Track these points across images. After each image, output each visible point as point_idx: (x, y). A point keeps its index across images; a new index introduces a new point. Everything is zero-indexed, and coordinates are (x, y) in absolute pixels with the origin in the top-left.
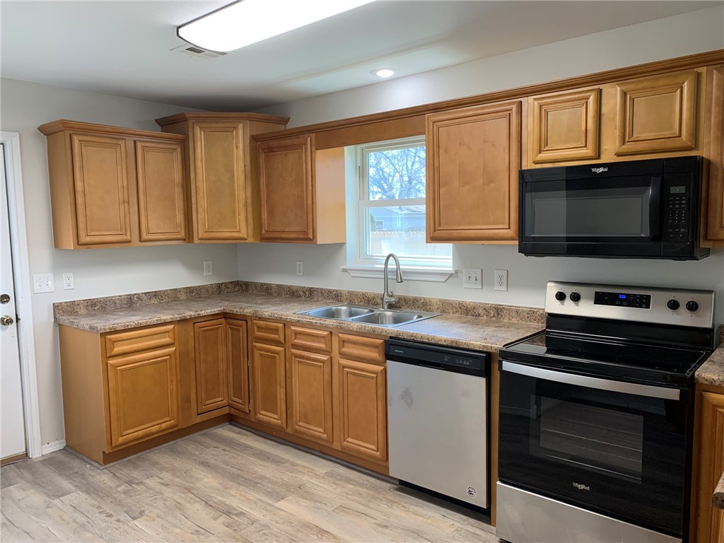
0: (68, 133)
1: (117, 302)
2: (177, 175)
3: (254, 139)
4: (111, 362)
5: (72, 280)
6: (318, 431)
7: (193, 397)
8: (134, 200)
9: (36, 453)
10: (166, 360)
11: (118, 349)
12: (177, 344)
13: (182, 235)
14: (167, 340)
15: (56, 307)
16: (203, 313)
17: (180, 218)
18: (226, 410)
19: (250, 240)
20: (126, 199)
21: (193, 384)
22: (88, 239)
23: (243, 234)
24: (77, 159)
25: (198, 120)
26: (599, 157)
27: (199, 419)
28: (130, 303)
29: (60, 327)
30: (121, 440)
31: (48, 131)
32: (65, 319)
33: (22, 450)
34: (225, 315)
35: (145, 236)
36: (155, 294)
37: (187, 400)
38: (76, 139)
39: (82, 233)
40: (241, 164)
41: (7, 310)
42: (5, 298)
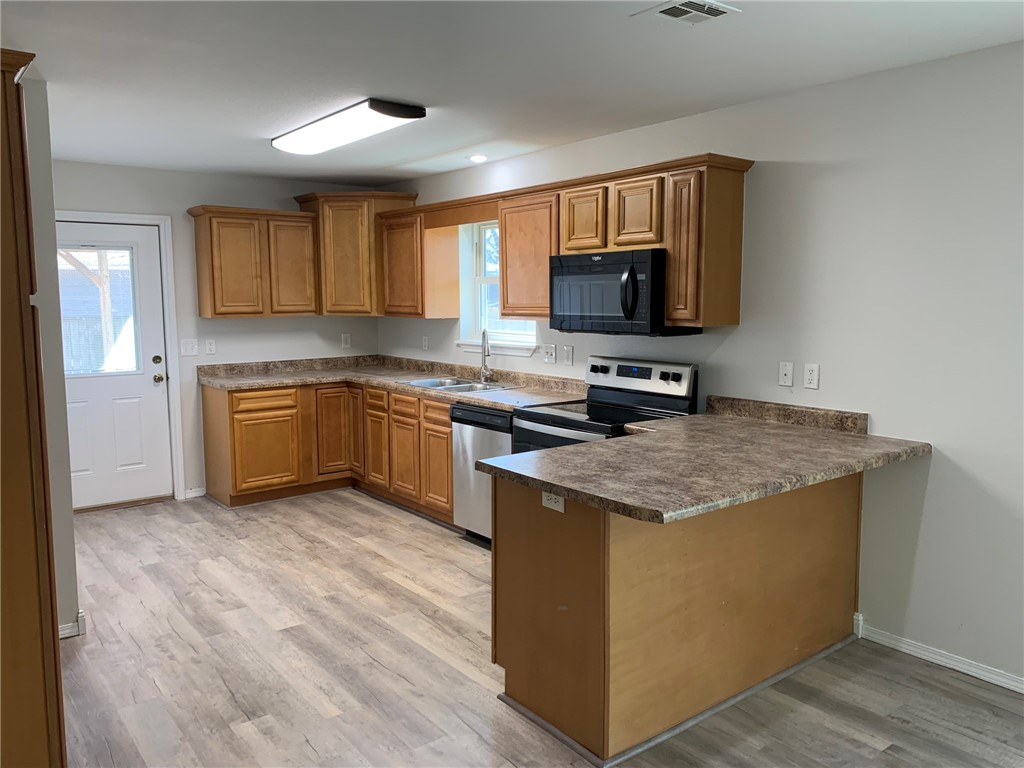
0: (208, 216)
1: (254, 368)
2: (308, 251)
3: (379, 216)
4: (236, 416)
5: (213, 346)
6: (409, 488)
7: (314, 457)
8: (267, 275)
9: (180, 496)
10: (287, 420)
11: (243, 406)
12: (299, 406)
13: (313, 307)
14: (289, 402)
15: (199, 369)
16: (324, 380)
17: (310, 291)
18: (348, 474)
19: (374, 314)
20: (259, 274)
21: (315, 446)
22: (223, 310)
23: (367, 308)
24: (215, 239)
25: (328, 199)
26: (606, 246)
27: (320, 479)
28: (266, 368)
29: (201, 386)
30: (244, 485)
31: (194, 214)
32: (205, 380)
33: (169, 492)
34: (348, 384)
35: (276, 308)
36: (291, 363)
37: (310, 459)
38: (214, 221)
39: (218, 304)
40: (366, 240)
41: (159, 369)
42: (157, 359)
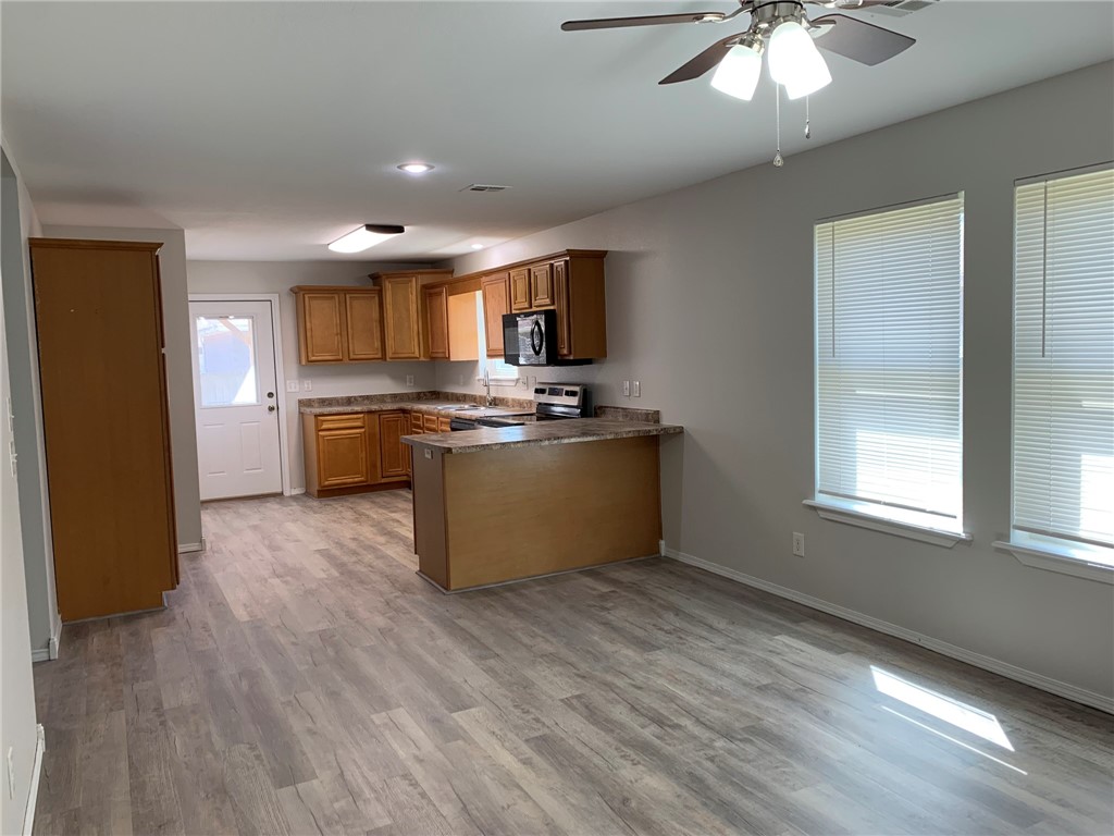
0: (302, 293)
1: (341, 400)
2: (376, 315)
3: (424, 287)
4: (321, 433)
5: (310, 385)
7: (379, 464)
8: (344, 333)
9: (287, 494)
10: (358, 437)
11: (324, 426)
12: (366, 427)
13: (379, 356)
14: (358, 424)
15: (300, 401)
16: (385, 408)
17: (377, 344)
18: (405, 478)
19: (422, 359)
20: (339, 332)
21: (379, 456)
22: (314, 358)
23: (417, 354)
24: (307, 308)
25: (389, 276)
26: (531, 307)
27: (384, 481)
28: (349, 401)
29: (301, 414)
30: (327, 483)
31: (294, 291)
32: (302, 409)
33: (279, 490)
34: (404, 411)
35: (352, 356)
36: (368, 397)
37: (374, 466)
38: (306, 296)
39: (309, 354)
40: (415, 306)
41: (272, 402)
42: (270, 395)
